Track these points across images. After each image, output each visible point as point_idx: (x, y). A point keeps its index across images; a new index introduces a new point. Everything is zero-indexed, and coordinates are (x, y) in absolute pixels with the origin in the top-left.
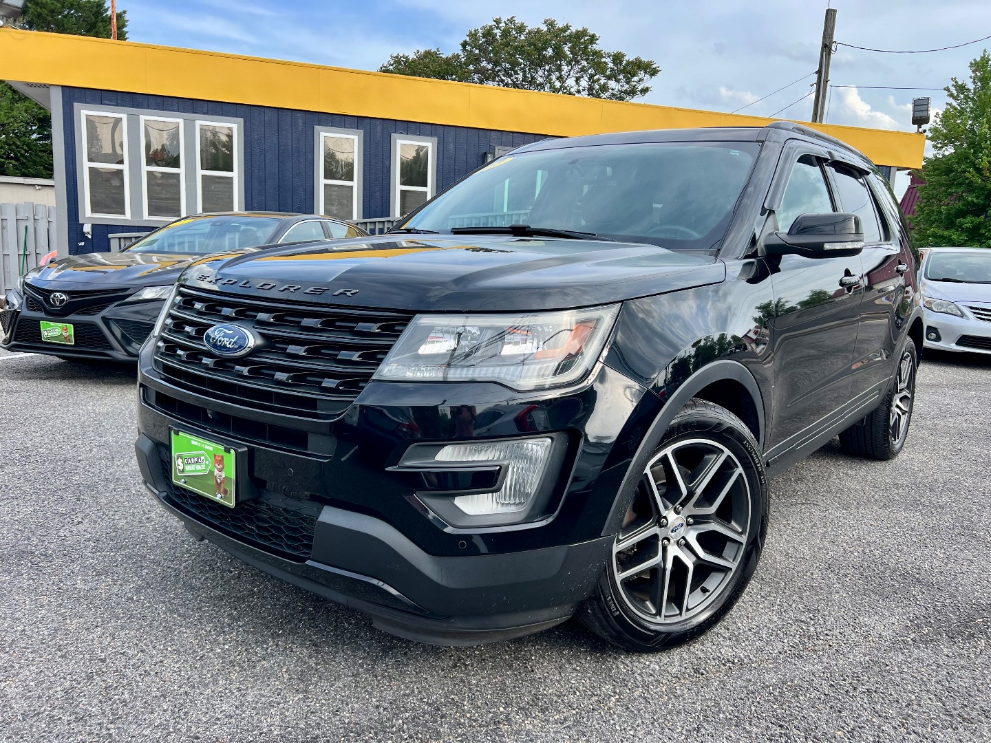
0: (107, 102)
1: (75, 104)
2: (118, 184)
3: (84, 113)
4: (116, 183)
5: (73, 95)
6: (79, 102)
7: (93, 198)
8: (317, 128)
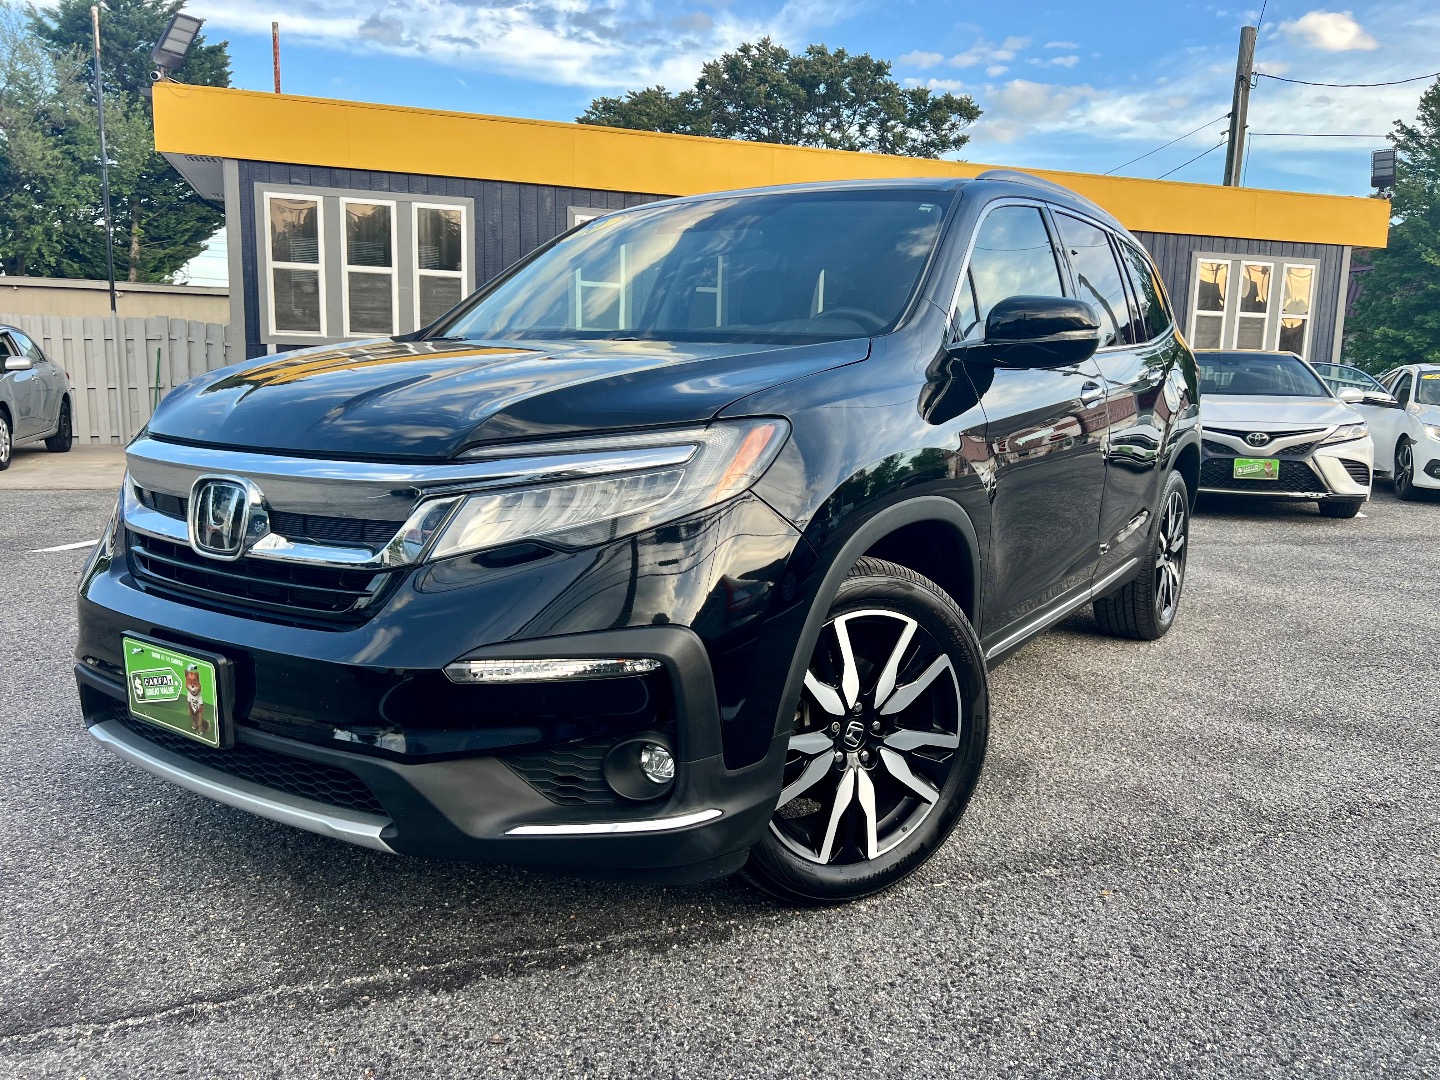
0: (297, 180)
1: (257, 185)
2: (310, 291)
3: (268, 195)
4: (309, 289)
5: (254, 171)
6: (260, 181)
7: (279, 310)
8: (571, 209)
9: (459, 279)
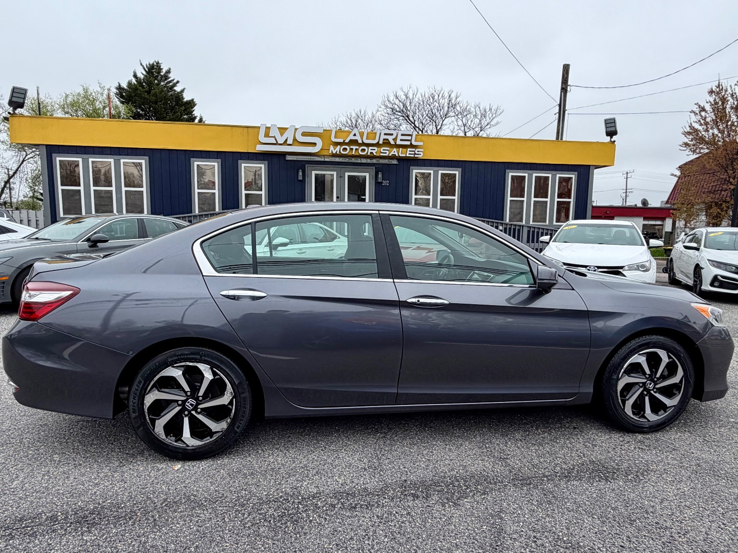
0: (71, 152)
1: (53, 155)
3: (58, 159)
4: (77, 197)
5: (52, 149)
6: (55, 153)
7: (64, 206)
8: (192, 159)
9: (142, 192)
